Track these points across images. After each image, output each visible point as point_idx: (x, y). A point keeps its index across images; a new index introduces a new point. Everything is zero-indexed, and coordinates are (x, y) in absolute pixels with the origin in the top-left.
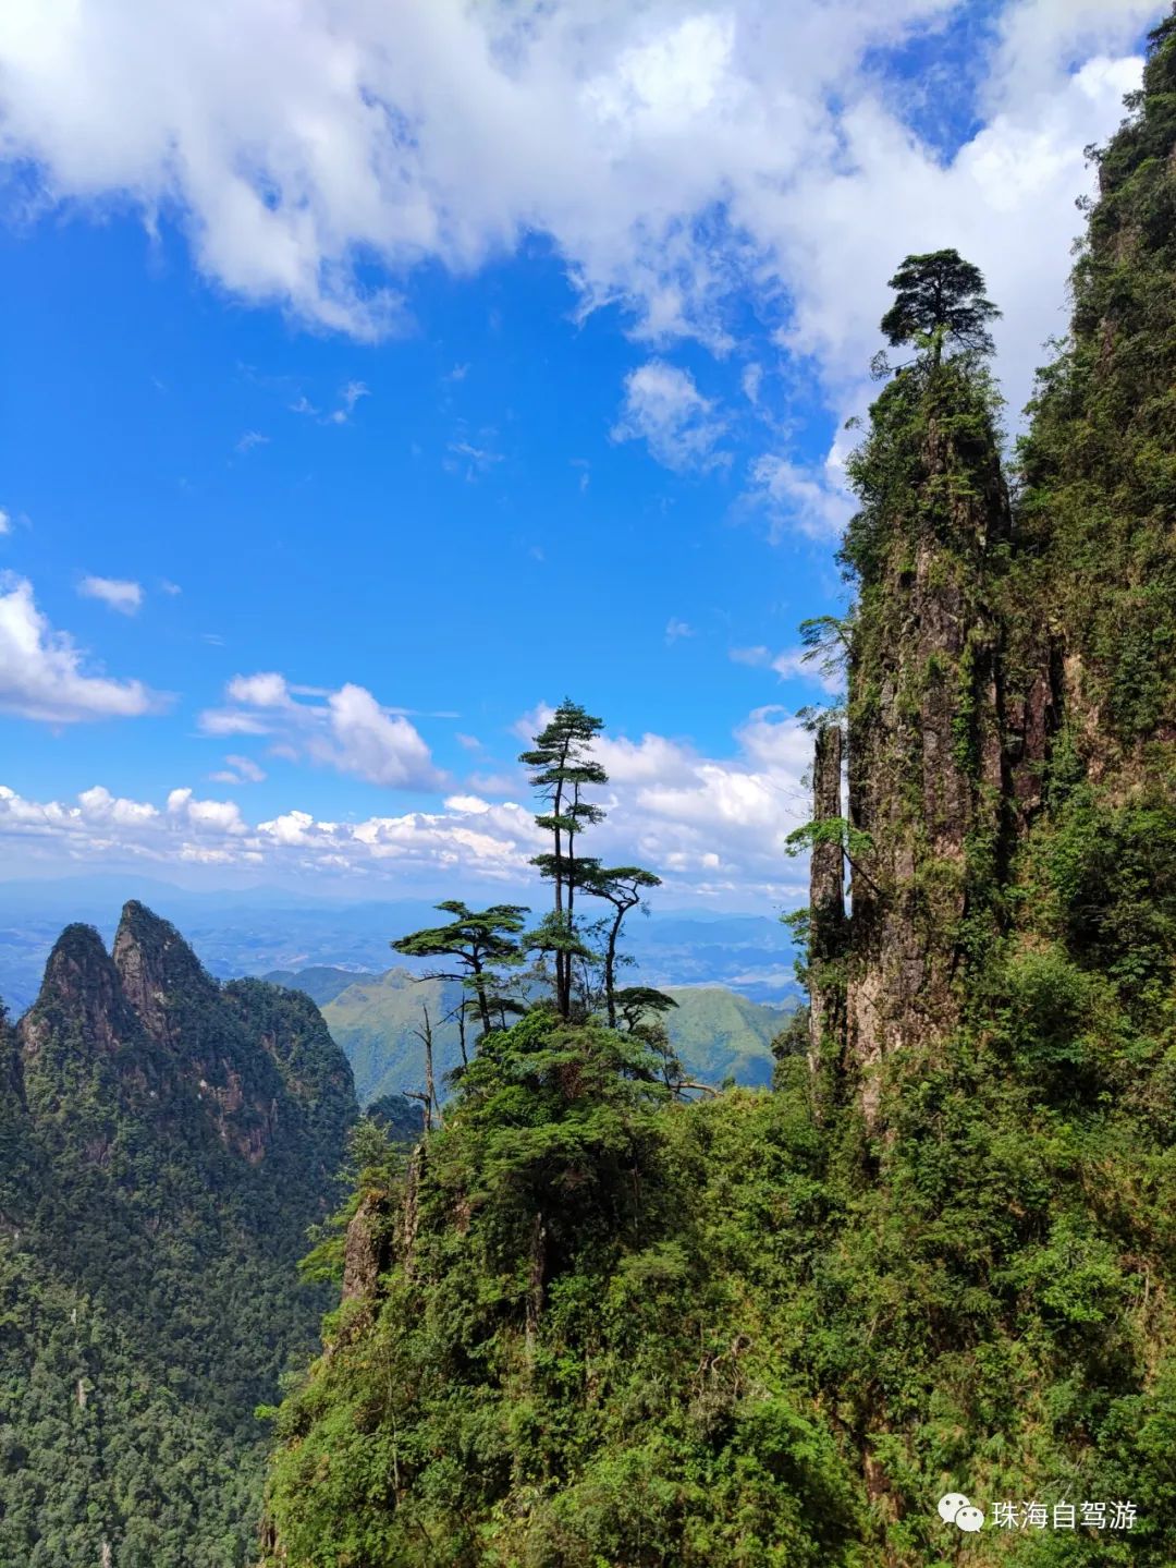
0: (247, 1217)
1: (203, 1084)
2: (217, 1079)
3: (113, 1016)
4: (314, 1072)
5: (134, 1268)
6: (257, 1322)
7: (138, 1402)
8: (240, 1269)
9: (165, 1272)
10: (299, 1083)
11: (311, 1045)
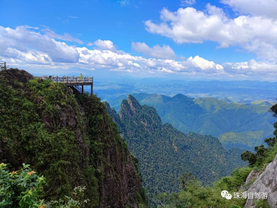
0: (151, 142)
1: (142, 122)
2: (144, 121)
3: (130, 113)
4: (156, 119)
5: (138, 149)
6: (154, 157)
7: (143, 168)
8: (151, 149)
9: (142, 149)
10: (154, 121)
11: (155, 115)
